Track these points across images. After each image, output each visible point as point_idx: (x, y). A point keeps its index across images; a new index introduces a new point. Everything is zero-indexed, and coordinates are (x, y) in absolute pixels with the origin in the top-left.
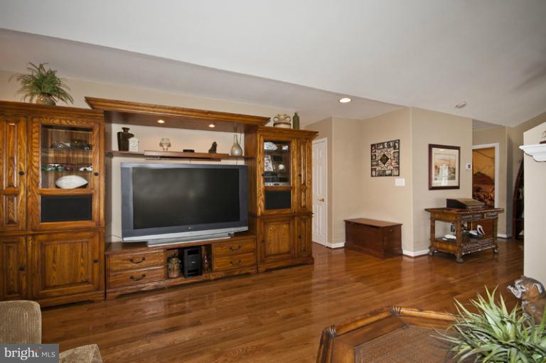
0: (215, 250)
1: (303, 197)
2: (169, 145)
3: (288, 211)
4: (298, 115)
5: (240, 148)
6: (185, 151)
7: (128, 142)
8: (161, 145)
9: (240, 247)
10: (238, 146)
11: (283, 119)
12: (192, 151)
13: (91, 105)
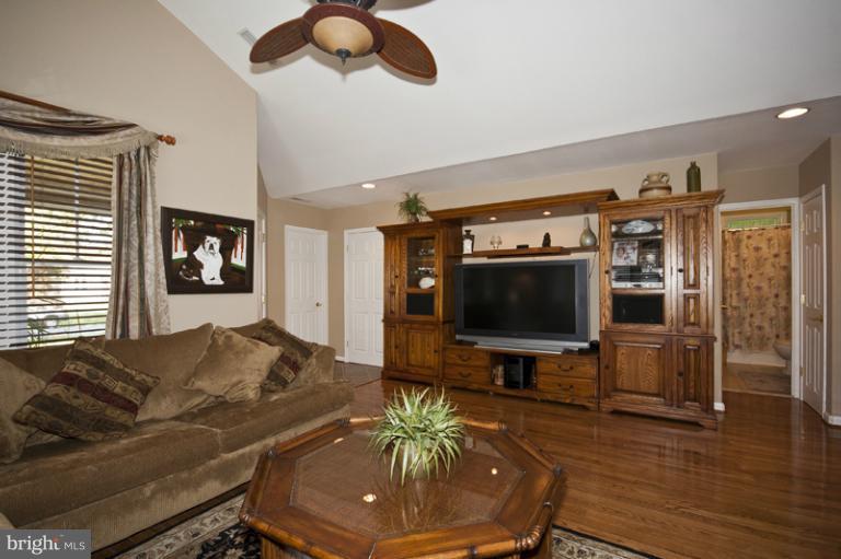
0: (541, 366)
1: (692, 307)
2: (500, 243)
3: (657, 328)
4: (697, 165)
5: (593, 234)
6: (519, 247)
7: (462, 244)
8: (492, 243)
9: (571, 368)
10: (589, 232)
11: (655, 182)
12: (527, 246)
13: (432, 217)
